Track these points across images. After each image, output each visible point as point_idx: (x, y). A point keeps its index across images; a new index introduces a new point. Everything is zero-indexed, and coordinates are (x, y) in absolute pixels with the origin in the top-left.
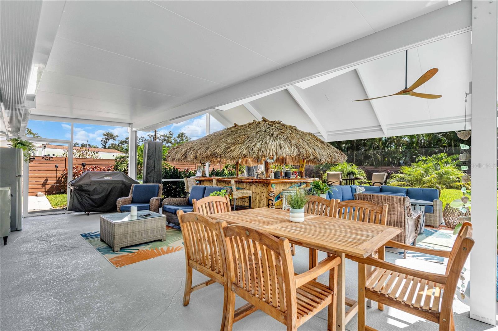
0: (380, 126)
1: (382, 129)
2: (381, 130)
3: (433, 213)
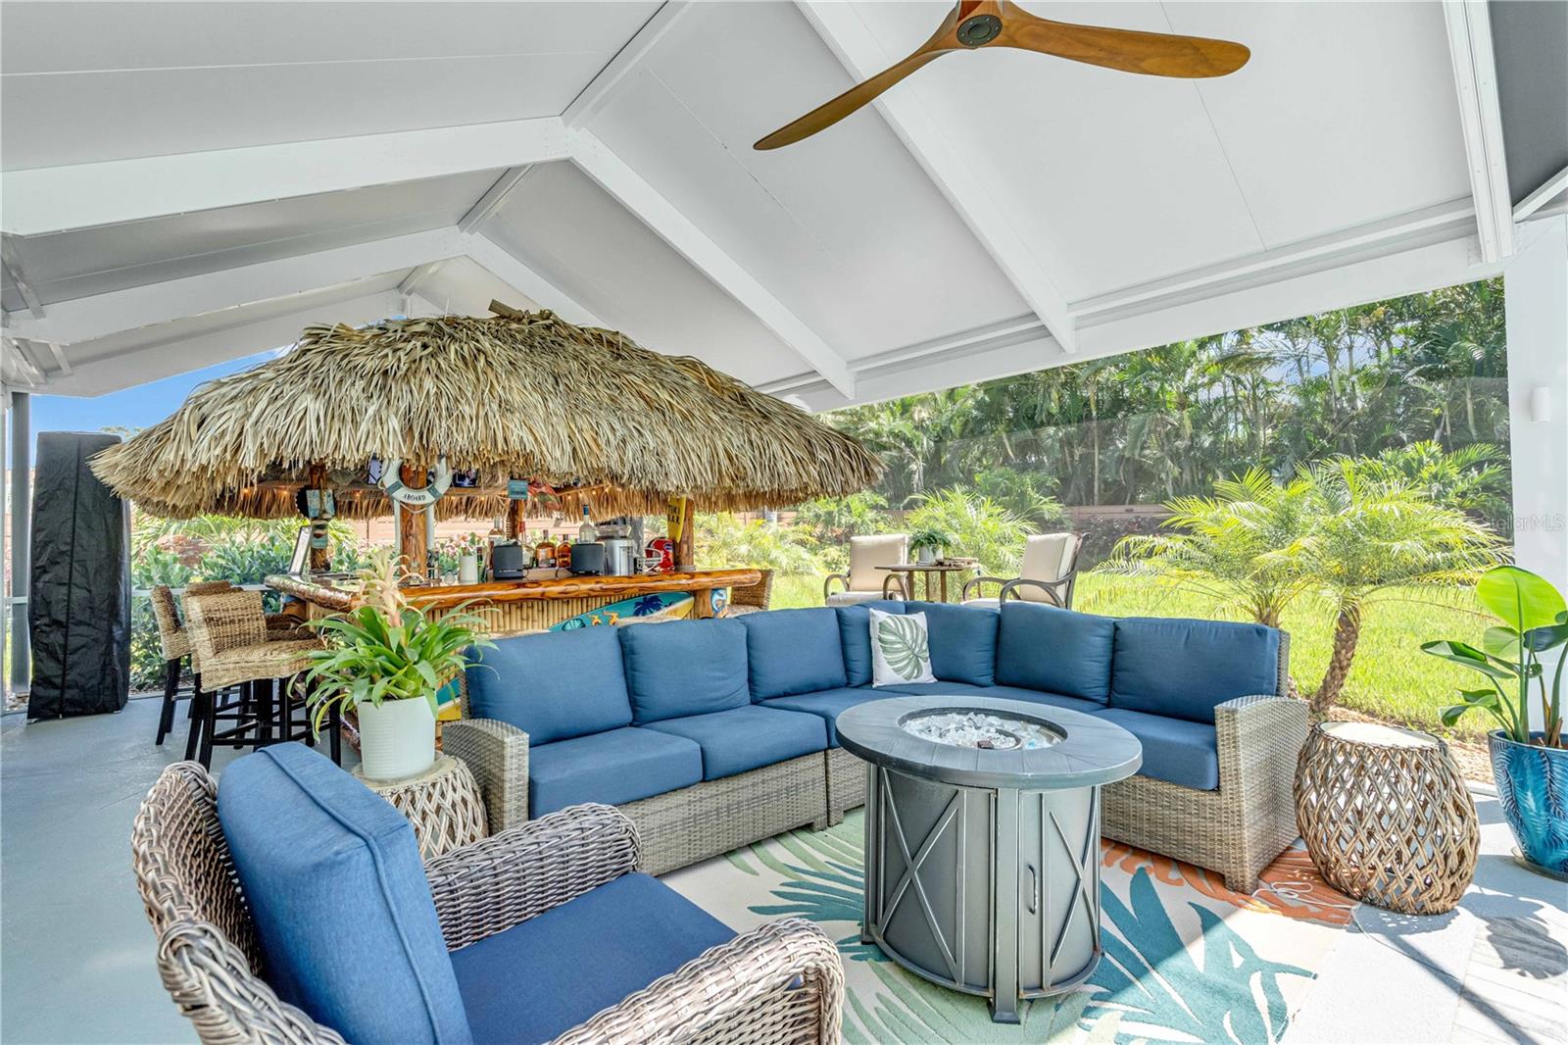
0: (1034, 314)
1: (1043, 327)
2: (1044, 332)
3: (1217, 789)
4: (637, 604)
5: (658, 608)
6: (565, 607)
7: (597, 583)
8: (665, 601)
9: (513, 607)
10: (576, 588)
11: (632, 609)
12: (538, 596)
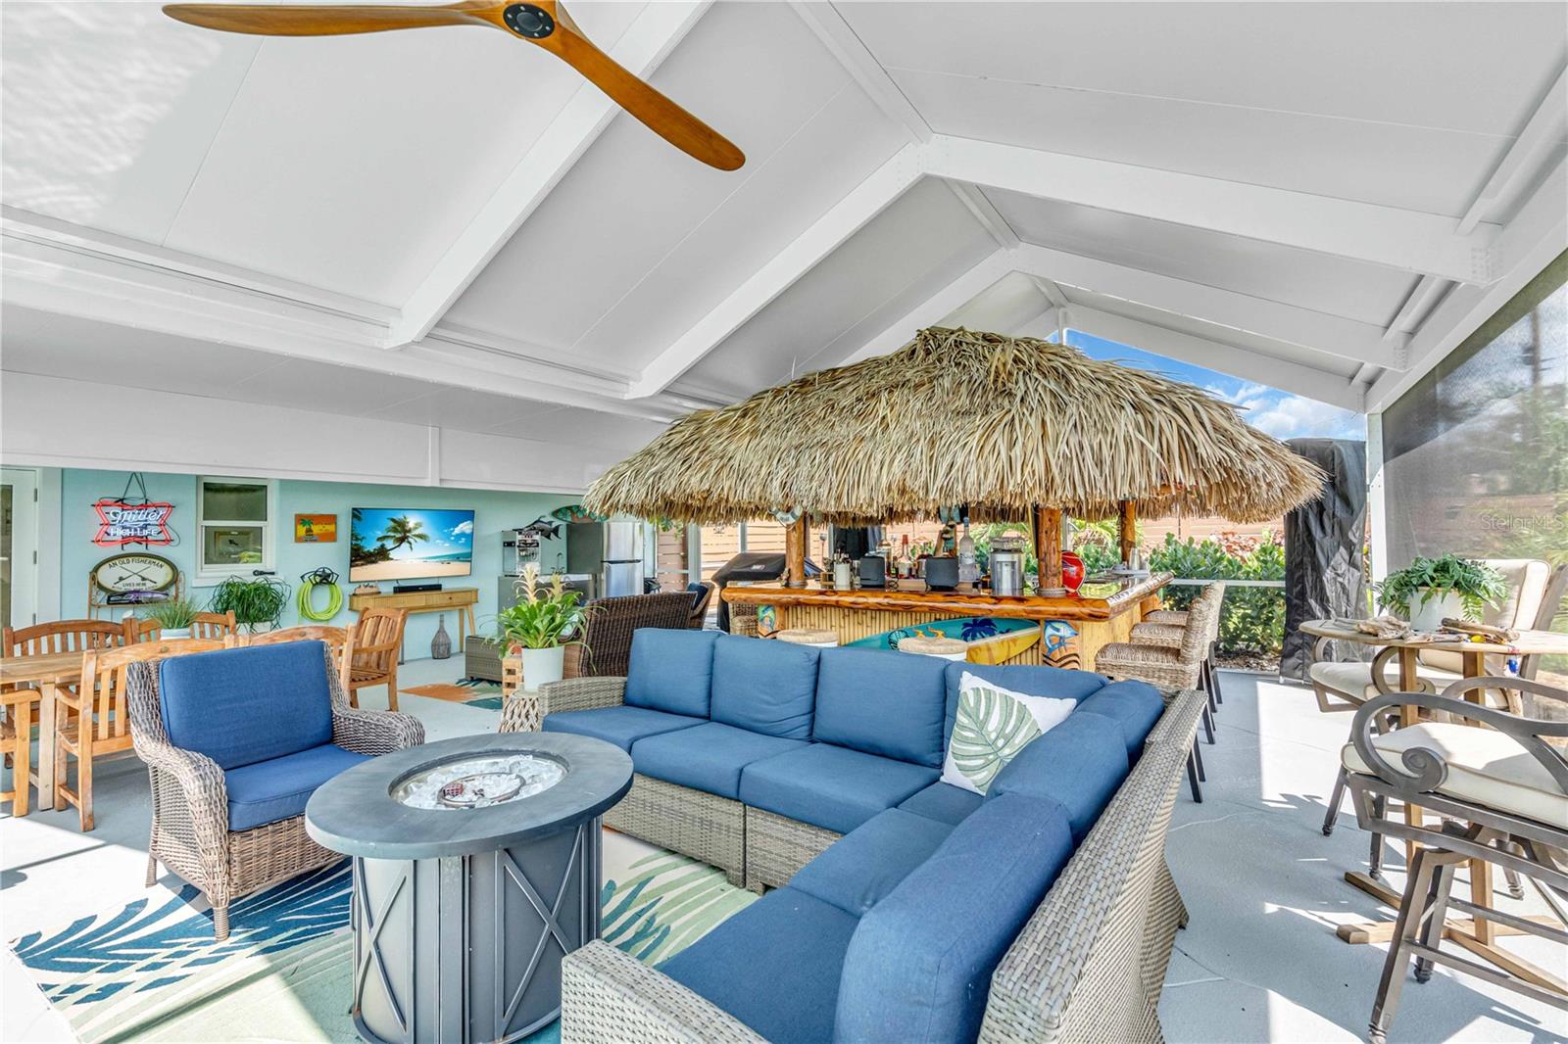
4: (966, 625)
5: (992, 634)
6: (895, 618)
7: (886, 597)
8: (1000, 626)
9: (851, 612)
10: (865, 600)
11: (960, 630)
12: (834, 604)
